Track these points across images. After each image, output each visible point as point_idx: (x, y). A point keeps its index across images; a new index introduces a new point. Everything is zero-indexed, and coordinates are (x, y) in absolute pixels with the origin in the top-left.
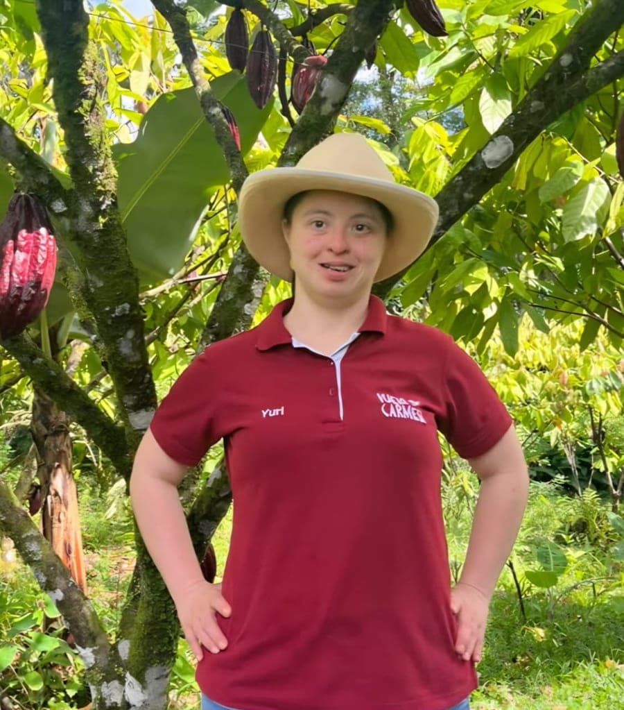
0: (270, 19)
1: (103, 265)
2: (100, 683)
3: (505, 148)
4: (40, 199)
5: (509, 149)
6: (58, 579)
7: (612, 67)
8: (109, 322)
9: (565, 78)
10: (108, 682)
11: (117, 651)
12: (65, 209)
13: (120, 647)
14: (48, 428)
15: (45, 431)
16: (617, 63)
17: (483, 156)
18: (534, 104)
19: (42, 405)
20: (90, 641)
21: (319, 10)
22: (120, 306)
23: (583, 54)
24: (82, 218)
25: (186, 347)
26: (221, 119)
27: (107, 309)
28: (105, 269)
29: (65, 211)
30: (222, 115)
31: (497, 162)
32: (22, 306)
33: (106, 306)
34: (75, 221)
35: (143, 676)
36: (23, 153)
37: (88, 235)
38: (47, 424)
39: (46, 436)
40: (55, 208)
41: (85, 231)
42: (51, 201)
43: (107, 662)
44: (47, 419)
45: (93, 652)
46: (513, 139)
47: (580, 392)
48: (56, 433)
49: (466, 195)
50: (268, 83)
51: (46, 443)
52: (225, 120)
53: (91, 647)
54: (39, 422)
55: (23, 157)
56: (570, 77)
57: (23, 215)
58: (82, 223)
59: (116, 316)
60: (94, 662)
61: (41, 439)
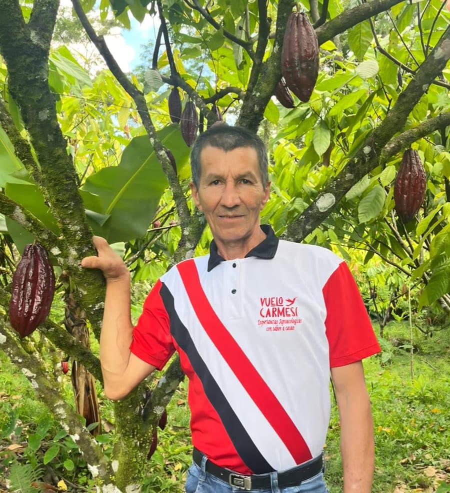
0: (194, 95)
1: (86, 283)
2: (101, 486)
3: (330, 200)
4: (43, 248)
5: (333, 201)
6: (76, 428)
7: (393, 147)
8: (92, 313)
9: (367, 161)
10: (106, 485)
11: (111, 467)
12: (60, 252)
13: (113, 465)
14: (74, 322)
15: (72, 324)
16: (396, 145)
17: (317, 205)
18: (348, 175)
19: (70, 310)
20: (95, 462)
21: (221, 90)
22: (99, 304)
23: (377, 147)
24: (71, 258)
25: (155, 258)
26: (165, 158)
27: (91, 306)
28: (88, 285)
29: (60, 254)
30: (166, 155)
31: (325, 208)
32: (32, 318)
33: (90, 304)
34: (67, 260)
35: (125, 489)
36: (30, 222)
37: (75, 267)
38: (73, 320)
39: (73, 327)
40: (53, 252)
41: (73, 266)
42: (51, 248)
43: (105, 473)
44: (73, 317)
45: (98, 468)
46: (335, 195)
47: (364, 274)
48: (79, 325)
49: (307, 227)
50: (193, 132)
51: (73, 330)
52: (168, 158)
53: (96, 465)
54: (69, 319)
55: (30, 225)
56: (370, 160)
57: (33, 259)
58: (71, 261)
59: (96, 310)
60: (98, 473)
61: (71, 328)
